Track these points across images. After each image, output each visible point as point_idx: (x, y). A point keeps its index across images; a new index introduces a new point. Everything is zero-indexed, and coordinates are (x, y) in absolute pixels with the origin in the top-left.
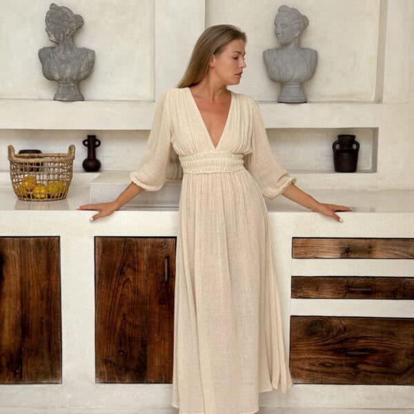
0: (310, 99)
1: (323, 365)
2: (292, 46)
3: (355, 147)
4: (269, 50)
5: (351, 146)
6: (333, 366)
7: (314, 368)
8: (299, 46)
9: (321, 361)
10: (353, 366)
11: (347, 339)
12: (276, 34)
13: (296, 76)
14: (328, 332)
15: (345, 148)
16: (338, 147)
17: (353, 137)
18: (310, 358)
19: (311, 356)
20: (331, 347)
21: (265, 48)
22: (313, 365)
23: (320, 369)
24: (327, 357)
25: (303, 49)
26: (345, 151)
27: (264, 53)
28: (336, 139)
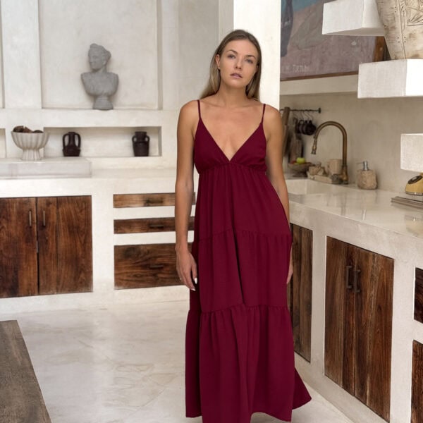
0: (115, 108)
1: (135, 276)
2: (101, 71)
3: (147, 139)
4: (85, 74)
5: (144, 139)
6: (142, 276)
7: (130, 279)
8: (105, 71)
9: (134, 274)
10: (154, 275)
11: (150, 258)
12: (90, 63)
13: (105, 92)
14: (138, 255)
15: (141, 141)
16: (135, 140)
17: (145, 133)
18: (127, 273)
19: (128, 271)
20: (140, 264)
21: (82, 72)
22: (129, 276)
23: (134, 279)
24: (138, 271)
25: (109, 73)
26: (140, 142)
27: (82, 75)
28: (134, 135)
